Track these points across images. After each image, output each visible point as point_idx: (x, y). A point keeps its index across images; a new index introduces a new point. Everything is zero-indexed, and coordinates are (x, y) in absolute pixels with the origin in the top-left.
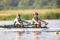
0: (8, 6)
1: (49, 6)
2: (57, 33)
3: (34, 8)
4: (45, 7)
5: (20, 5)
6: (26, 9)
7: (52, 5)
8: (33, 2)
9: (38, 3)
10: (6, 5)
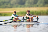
0: (17, 5)
3: (38, 6)
5: (26, 4)
9: (41, 2)
10: (16, 4)
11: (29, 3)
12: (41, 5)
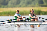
1: (32, 5)
2: (39, 26)
3: (20, 6)
4: (29, 5)
6: (14, 7)
7: (35, 4)
8: (20, 2)
9: (24, 3)
11: (12, 3)
12: (24, 5)
